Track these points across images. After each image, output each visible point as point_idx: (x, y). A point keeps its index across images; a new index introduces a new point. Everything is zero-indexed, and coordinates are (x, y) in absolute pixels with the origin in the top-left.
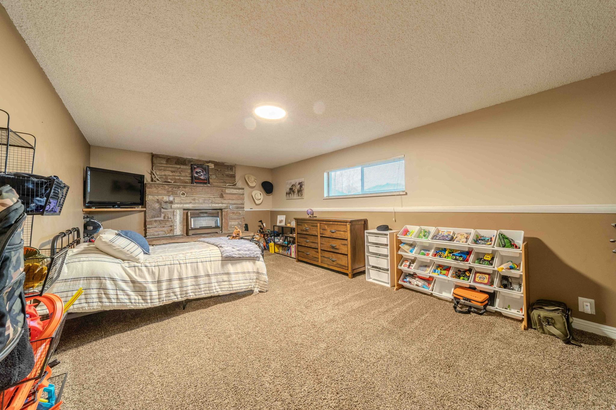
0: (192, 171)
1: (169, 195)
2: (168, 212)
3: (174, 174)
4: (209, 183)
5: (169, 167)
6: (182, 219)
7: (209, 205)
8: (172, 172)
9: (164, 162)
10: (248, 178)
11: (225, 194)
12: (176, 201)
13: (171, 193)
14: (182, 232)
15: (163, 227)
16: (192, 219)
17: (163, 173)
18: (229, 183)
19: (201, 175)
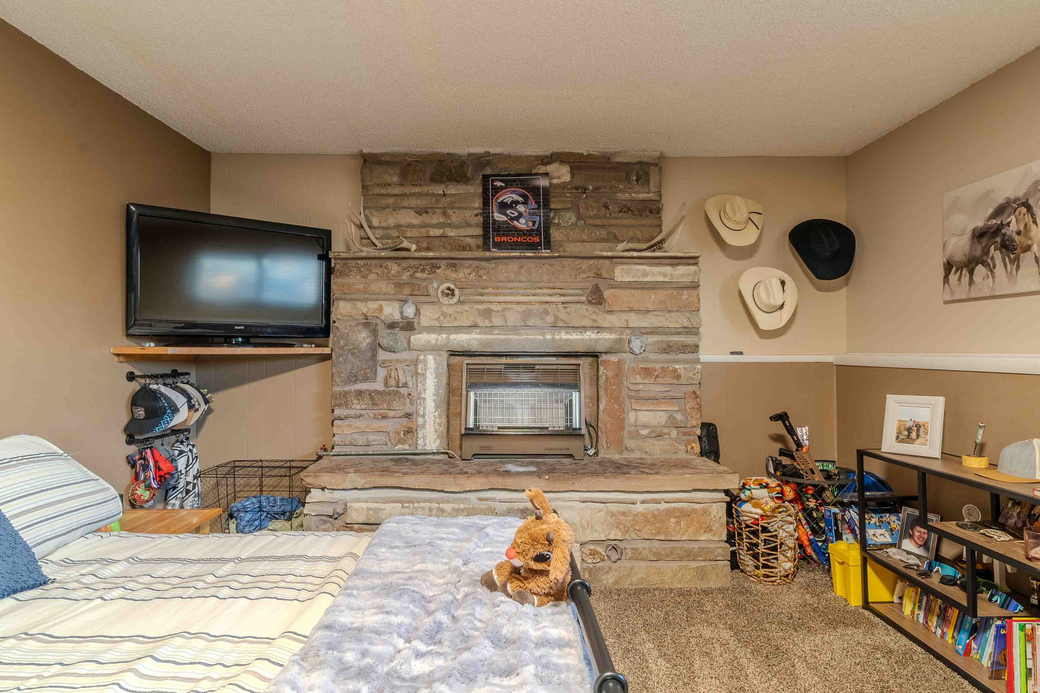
0: (486, 203)
1: (403, 297)
2: (398, 361)
3: (425, 218)
4: (548, 245)
5: (412, 195)
6: (442, 392)
7: (543, 334)
8: (420, 212)
9: (395, 179)
10: (722, 212)
11: (612, 287)
12: (425, 321)
13: (407, 291)
14: (445, 443)
15: (384, 417)
16: (472, 394)
17: (391, 221)
18: (631, 240)
19: (520, 215)
